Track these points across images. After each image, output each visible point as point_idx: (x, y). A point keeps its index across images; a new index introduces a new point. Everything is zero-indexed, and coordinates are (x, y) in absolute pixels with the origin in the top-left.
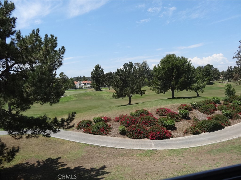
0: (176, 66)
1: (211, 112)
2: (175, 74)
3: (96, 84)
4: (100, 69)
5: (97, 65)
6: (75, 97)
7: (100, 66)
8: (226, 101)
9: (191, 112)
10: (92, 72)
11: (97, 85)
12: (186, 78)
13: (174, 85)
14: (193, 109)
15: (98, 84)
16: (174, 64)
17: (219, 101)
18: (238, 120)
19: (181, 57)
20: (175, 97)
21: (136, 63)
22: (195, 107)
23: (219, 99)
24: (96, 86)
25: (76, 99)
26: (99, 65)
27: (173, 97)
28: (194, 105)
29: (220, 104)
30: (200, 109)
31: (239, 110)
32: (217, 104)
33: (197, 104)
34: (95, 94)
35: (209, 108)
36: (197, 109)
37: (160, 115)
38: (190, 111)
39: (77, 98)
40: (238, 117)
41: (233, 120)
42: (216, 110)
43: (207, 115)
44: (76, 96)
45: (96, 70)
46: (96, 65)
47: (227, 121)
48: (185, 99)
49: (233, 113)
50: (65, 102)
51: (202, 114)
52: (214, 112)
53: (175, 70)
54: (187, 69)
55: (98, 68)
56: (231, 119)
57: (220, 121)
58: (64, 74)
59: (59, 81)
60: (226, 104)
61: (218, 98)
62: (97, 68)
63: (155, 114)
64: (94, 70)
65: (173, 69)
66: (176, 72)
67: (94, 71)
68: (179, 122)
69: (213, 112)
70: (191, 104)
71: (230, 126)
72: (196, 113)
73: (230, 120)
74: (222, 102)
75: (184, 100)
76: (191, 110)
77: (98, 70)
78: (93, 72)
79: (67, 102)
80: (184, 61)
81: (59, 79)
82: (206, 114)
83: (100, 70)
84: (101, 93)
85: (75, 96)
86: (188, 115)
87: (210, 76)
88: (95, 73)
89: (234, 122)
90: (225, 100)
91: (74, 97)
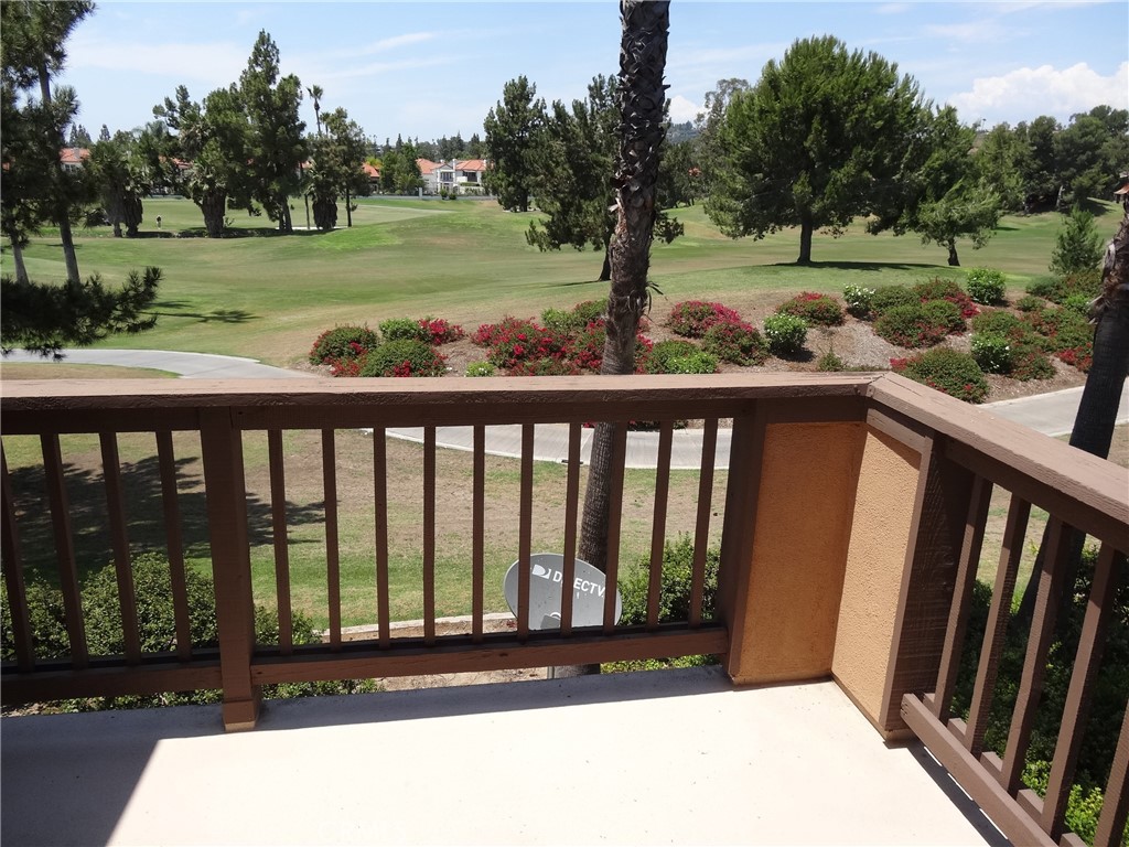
0: (826, 101)
1: (925, 337)
2: (817, 141)
3: (509, 176)
4: (530, 100)
5: (517, 81)
6: (393, 231)
7: (530, 85)
8: (1043, 294)
9: (832, 328)
10: (491, 116)
11: (509, 184)
12: (866, 167)
13: (804, 197)
14: (848, 317)
15: (514, 180)
16: (818, 88)
17: (999, 292)
18: (1032, 383)
19: (866, 55)
20: (813, 258)
21: (728, 78)
22: (861, 310)
23: (1002, 282)
24: (507, 190)
25: (398, 241)
26: (523, 83)
27: (804, 260)
28: (857, 298)
29: (1005, 304)
30: (879, 323)
31: (1065, 341)
32: (984, 304)
33: (872, 296)
34: (485, 226)
35: (920, 317)
36: (869, 319)
37: (679, 333)
38: (829, 325)
39: (401, 236)
40: (1041, 368)
41: (1008, 380)
42: (959, 328)
43: (903, 349)
44: (401, 229)
45: (512, 106)
46: (509, 80)
47: (971, 381)
48: (844, 271)
49: (1027, 348)
50: (345, 251)
51: (881, 341)
52: (944, 339)
53: (816, 124)
54: (881, 123)
55: (518, 94)
56: (1001, 373)
57: (941, 377)
58: (348, 121)
59: (328, 154)
60: (1026, 309)
61: (998, 276)
62: (515, 98)
63: (661, 326)
64: (503, 104)
65: (807, 118)
66: (821, 132)
67: (500, 111)
68: (750, 365)
69: (937, 340)
70: (846, 294)
71: (979, 403)
72: (855, 336)
73: (993, 381)
74: (1014, 293)
75: (835, 275)
76: (837, 320)
77: (518, 106)
78: (496, 118)
79: (354, 251)
80: (878, 75)
81: (327, 143)
82: (899, 345)
83: (531, 106)
84: (517, 222)
85: (395, 227)
86: (802, 340)
88: (507, 123)
89: (1013, 388)
90: (1040, 291)
91: (388, 232)
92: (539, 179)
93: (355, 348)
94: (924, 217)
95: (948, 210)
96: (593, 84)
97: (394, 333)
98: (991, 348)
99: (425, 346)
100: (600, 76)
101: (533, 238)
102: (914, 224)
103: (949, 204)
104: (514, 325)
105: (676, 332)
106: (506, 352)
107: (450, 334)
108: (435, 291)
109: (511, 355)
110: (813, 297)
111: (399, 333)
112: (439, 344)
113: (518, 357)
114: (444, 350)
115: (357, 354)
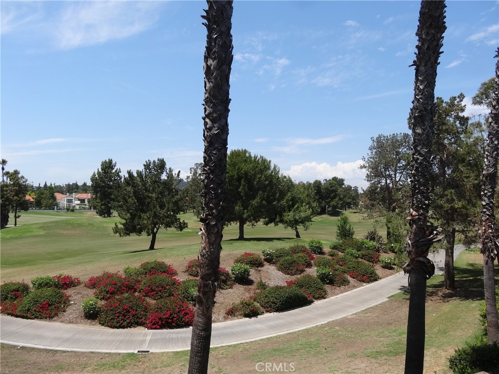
0: (246, 174)
1: (297, 270)
2: (244, 189)
3: (102, 201)
4: (114, 169)
5: (107, 161)
6: (40, 228)
7: (114, 162)
8: (336, 249)
9: (259, 268)
10: (94, 175)
11: (102, 205)
12: (264, 199)
13: (240, 211)
14: (265, 263)
15: (105, 203)
16: (242, 168)
17: (321, 249)
18: (342, 287)
19: (259, 157)
20: (245, 237)
22: (270, 260)
23: (321, 245)
24: (100, 207)
25: (42, 233)
26: (110, 161)
27: (241, 238)
28: (268, 254)
29: (323, 253)
30: (278, 265)
31: (350, 268)
32: (316, 254)
33: (274, 253)
34: (90, 224)
35: (294, 261)
36: (274, 263)
37: (192, 275)
38: (258, 267)
39: (44, 230)
40: (344, 281)
41: (333, 287)
42: (309, 265)
43: (290, 276)
44: (44, 226)
45: (105, 171)
46: (104, 160)
47: (320, 289)
48: (259, 242)
49: (337, 273)
50: (12, 238)
51: (280, 273)
52: (305, 271)
53: (243, 182)
54: (267, 182)
55: (108, 166)
56: (330, 285)
57: (308, 288)
58: (20, 176)
59: (7, 191)
60: (332, 256)
61: (320, 242)
62: (106, 168)
63: (183, 272)
64: (100, 170)
65: (239, 179)
66: (245, 185)
67: (99, 173)
68: (226, 289)
69: (302, 271)
70: (263, 253)
71: (325, 299)
72: (269, 271)
73: (327, 288)
74: (326, 249)
75: (256, 244)
76: (261, 265)
77: (107, 171)
78: (97, 176)
79: (17, 238)
80: (263, 165)
81: (7, 186)
82: (288, 274)
83: (114, 171)
84: (106, 222)
85: (41, 225)
86: (249, 275)
87: (337, 199)
88: (102, 178)
89: (336, 291)
90: (335, 247)
91: (37, 228)
92: (120, 204)
93: (15, 295)
94: (286, 218)
95: (294, 216)
96: (145, 164)
97: (40, 285)
98: (325, 273)
99: (58, 291)
100: (149, 160)
101: (116, 230)
102: (282, 221)
103: (294, 213)
104: (108, 276)
105: (190, 275)
106: (105, 291)
107: (72, 283)
108: (63, 258)
109: (107, 292)
110: (249, 254)
111: (42, 284)
112: (66, 289)
113: (111, 293)
114: (69, 292)
115: (16, 298)
